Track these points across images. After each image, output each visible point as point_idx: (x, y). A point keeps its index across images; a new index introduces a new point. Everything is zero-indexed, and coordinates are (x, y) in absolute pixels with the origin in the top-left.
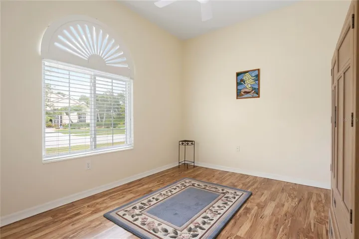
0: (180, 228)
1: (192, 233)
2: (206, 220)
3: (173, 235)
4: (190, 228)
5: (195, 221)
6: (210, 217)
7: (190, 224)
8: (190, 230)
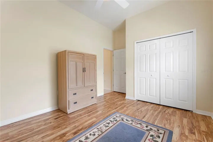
0: (120, 121)
1: (116, 119)
2: (107, 125)
3: (124, 119)
4: (116, 121)
5: (113, 124)
6: (104, 127)
7: (116, 123)
8: (116, 120)
